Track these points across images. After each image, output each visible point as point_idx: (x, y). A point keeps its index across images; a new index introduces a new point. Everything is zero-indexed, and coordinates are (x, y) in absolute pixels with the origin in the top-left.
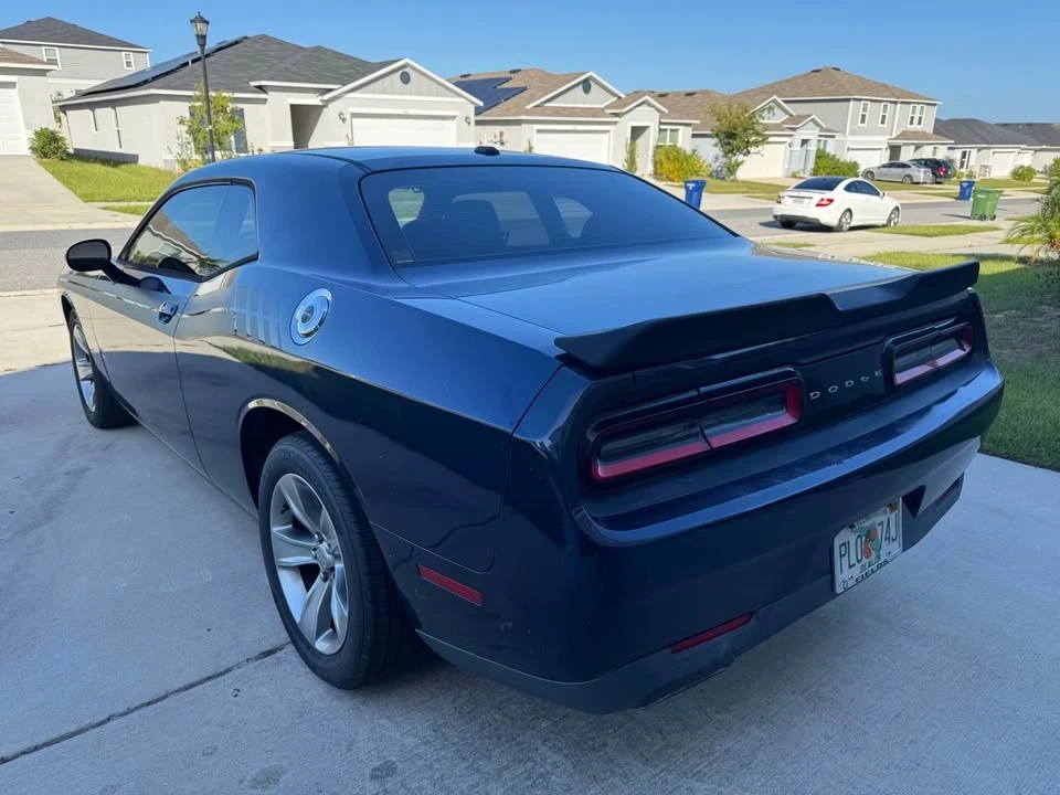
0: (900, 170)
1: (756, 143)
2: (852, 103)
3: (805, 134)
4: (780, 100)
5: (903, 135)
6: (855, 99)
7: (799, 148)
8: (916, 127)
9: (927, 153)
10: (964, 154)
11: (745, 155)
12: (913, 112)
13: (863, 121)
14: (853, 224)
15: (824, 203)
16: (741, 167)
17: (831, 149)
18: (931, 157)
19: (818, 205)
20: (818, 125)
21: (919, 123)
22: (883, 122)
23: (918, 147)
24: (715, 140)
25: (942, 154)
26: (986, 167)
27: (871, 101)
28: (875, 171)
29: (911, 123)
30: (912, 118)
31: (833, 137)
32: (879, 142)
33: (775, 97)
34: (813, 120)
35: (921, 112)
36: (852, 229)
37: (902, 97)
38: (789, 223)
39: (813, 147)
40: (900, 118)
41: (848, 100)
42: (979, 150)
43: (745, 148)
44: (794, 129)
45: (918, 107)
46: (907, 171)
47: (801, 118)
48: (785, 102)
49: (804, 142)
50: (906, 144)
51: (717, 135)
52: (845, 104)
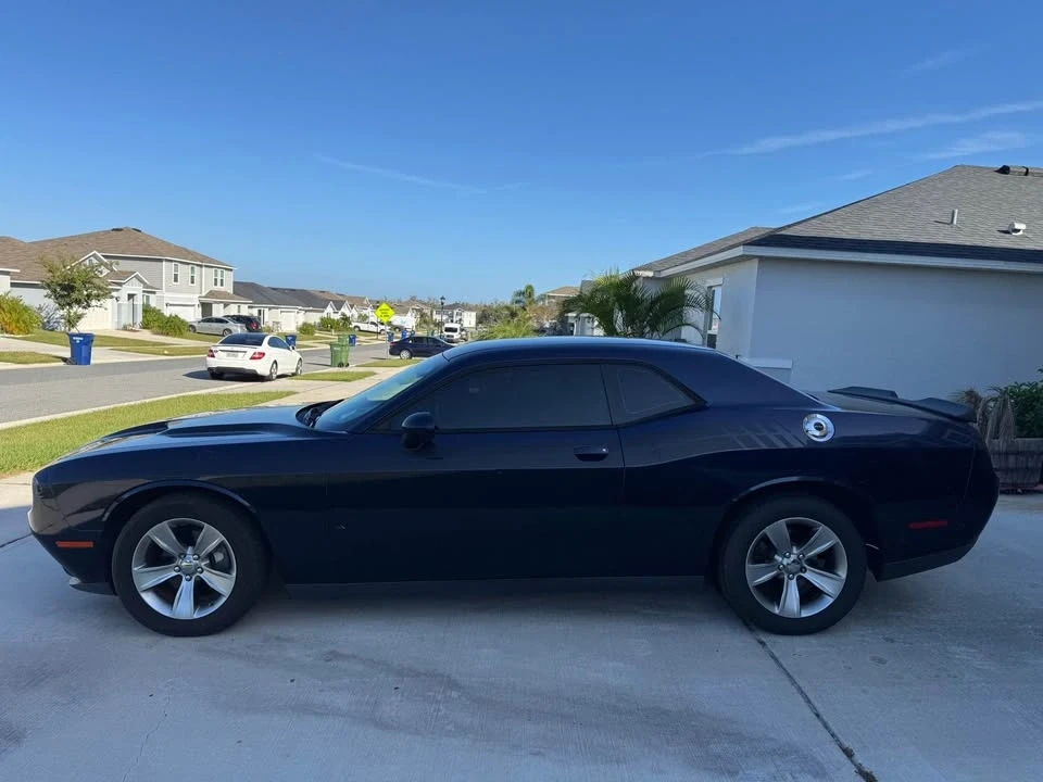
0: (219, 325)
1: (98, 297)
2: (164, 263)
3: (131, 289)
4: (99, 255)
5: (211, 294)
6: (167, 260)
7: (126, 302)
8: (218, 288)
9: (233, 310)
10: (260, 311)
11: (84, 308)
12: (216, 275)
13: (176, 280)
14: (279, 373)
15: (257, 356)
16: (83, 320)
17: (153, 304)
18: (236, 314)
19: (252, 358)
20: (142, 281)
21: (222, 285)
22: (193, 282)
23: (226, 305)
24: (47, 291)
25: (245, 311)
26: (277, 323)
27: (181, 262)
28: (195, 325)
29: (216, 284)
30: (216, 280)
31: (154, 293)
32: (191, 299)
33: (95, 252)
34: (136, 277)
35: (222, 276)
36: (279, 377)
37: (204, 261)
38: (219, 374)
39: (139, 301)
40: (206, 278)
41: (161, 260)
42: (270, 309)
43: (85, 302)
44: (120, 284)
45: (219, 270)
46: (225, 326)
47: (126, 275)
48: (106, 257)
49: (131, 296)
50: (216, 302)
51: (49, 286)
52: (159, 263)
